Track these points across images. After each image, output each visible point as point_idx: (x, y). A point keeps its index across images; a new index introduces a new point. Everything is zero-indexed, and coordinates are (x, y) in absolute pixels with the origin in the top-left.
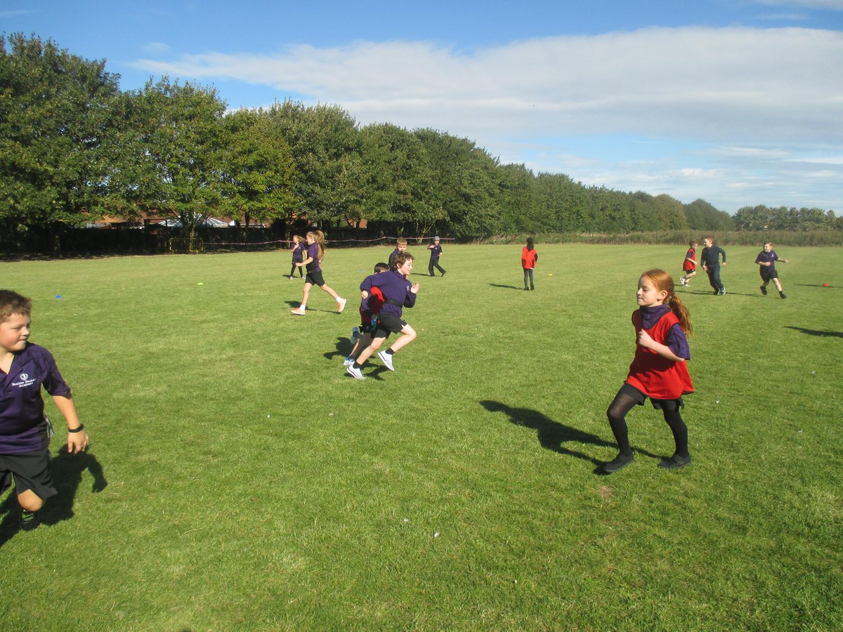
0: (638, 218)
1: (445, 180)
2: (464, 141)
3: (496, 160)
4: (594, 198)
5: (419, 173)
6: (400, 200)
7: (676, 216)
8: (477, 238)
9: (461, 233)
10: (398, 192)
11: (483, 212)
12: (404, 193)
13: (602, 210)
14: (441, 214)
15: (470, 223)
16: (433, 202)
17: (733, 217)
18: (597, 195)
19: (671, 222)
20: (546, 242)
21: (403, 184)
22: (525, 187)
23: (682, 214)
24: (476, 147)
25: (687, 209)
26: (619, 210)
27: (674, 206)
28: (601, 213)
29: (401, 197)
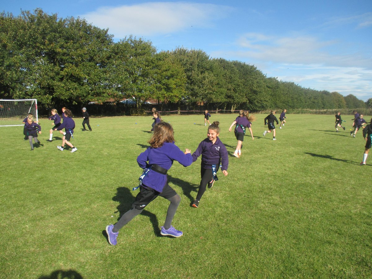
0: (325, 103)
1: (246, 84)
2: (252, 67)
3: (265, 75)
4: (306, 93)
5: (235, 81)
6: (228, 93)
7: (341, 102)
8: (259, 111)
9: (252, 109)
10: (228, 90)
11: (262, 99)
12: (230, 90)
13: (309, 99)
14: (245, 100)
15: (256, 104)
16: (242, 94)
17: (366, 103)
18: (307, 92)
19: (339, 105)
20: (293, 113)
21: (230, 86)
22: (278, 87)
23: (343, 101)
24: (257, 69)
25: (345, 98)
26: (317, 99)
27: (340, 97)
28: (309, 100)
29: (229, 92)
